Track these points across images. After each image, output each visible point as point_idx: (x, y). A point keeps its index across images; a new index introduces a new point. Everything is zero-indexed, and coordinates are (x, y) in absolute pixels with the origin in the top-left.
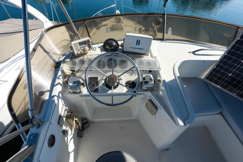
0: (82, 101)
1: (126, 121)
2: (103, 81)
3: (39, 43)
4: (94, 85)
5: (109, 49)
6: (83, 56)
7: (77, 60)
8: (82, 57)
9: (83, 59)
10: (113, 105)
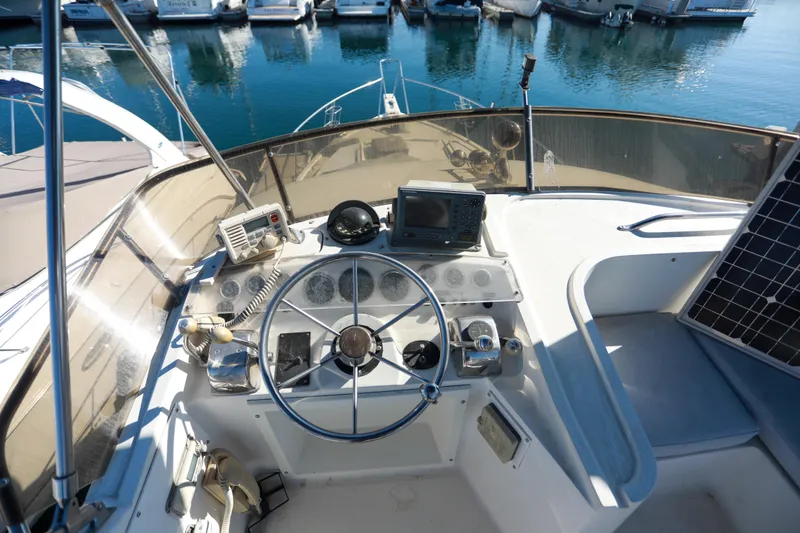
0: (258, 416)
1: (418, 476)
2: (325, 347)
3: (118, 228)
4: (296, 363)
5: (346, 237)
6: (262, 264)
7: (240, 279)
8: (256, 269)
9: (260, 274)
10: (357, 438)
